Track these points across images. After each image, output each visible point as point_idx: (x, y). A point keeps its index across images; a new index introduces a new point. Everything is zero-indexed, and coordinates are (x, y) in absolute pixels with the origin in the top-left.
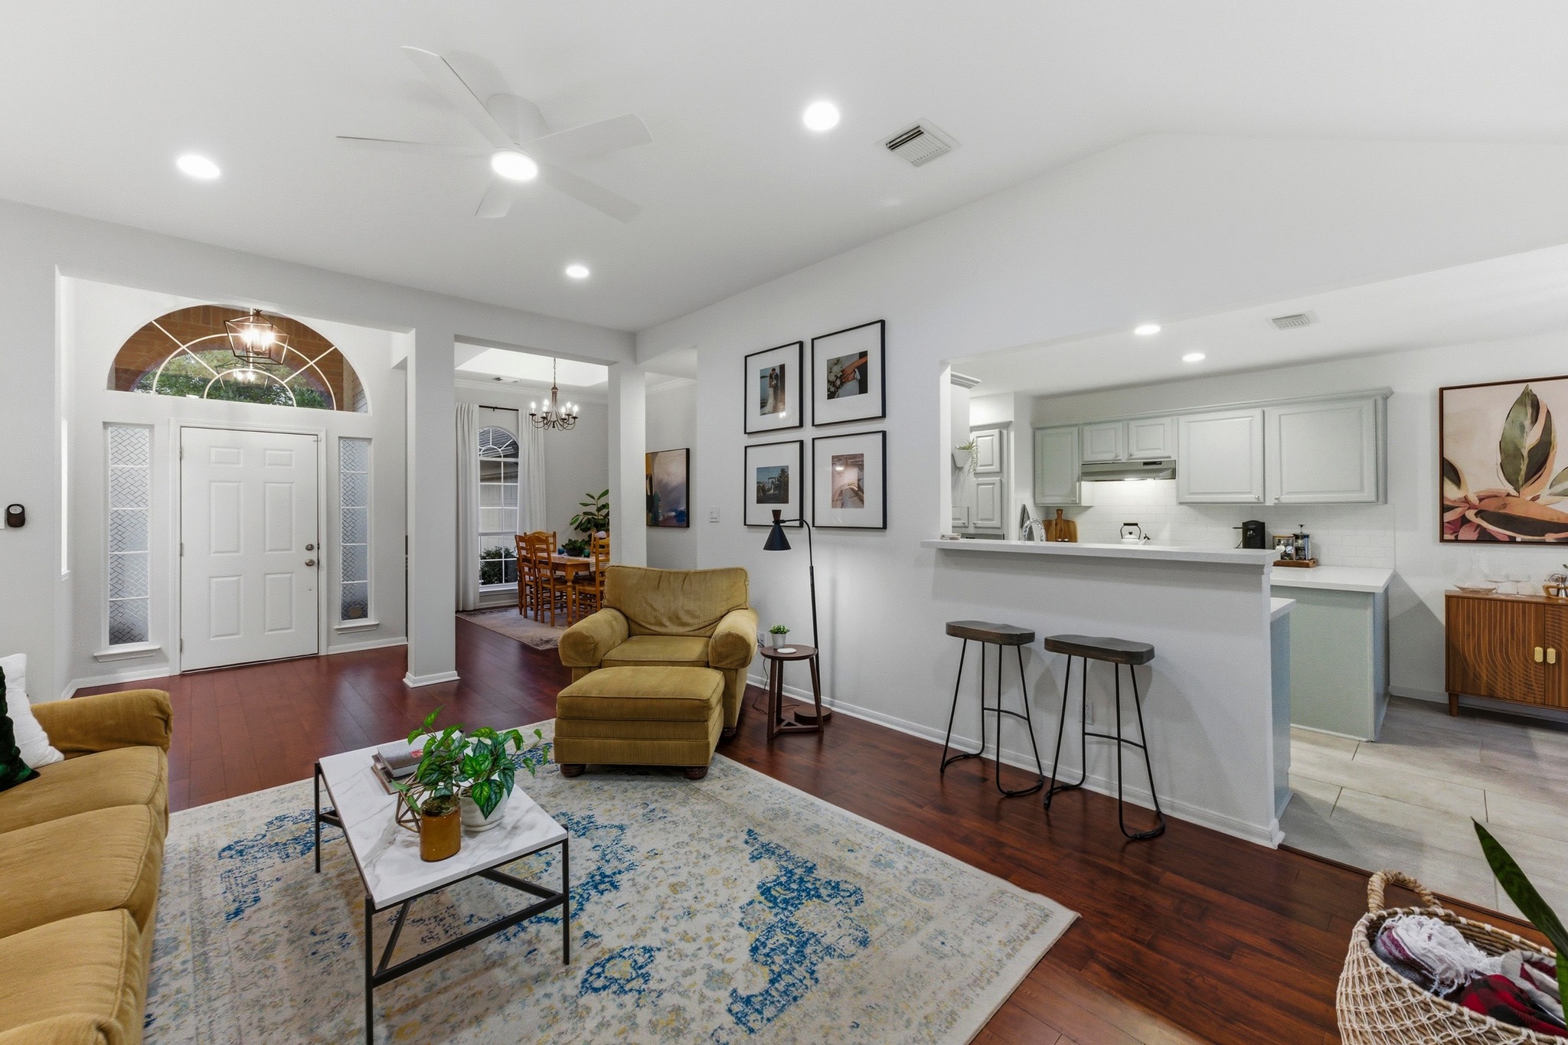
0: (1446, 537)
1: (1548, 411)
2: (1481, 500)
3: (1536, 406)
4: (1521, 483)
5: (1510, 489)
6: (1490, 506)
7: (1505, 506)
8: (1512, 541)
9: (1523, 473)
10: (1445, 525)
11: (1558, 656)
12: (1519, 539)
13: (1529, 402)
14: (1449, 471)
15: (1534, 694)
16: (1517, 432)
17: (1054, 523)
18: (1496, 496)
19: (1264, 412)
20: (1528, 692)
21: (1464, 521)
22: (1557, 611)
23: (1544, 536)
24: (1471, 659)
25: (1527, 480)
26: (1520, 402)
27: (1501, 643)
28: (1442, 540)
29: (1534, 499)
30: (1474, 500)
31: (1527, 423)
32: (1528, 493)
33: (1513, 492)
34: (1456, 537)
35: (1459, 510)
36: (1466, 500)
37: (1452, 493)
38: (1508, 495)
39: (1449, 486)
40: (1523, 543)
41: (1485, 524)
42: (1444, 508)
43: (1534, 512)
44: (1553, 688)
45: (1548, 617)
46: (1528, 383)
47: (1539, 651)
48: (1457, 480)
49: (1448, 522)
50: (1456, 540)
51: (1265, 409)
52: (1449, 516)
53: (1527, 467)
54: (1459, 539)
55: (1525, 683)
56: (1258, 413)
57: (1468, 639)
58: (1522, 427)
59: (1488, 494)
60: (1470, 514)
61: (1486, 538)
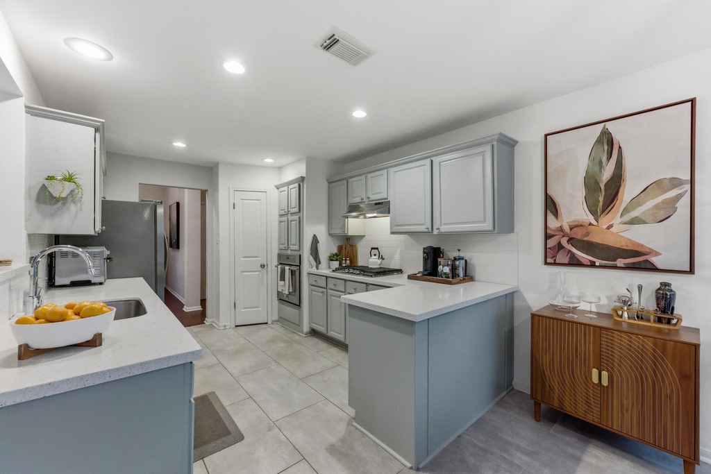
0: (549, 260)
1: (620, 147)
2: (571, 229)
3: (611, 143)
4: (599, 213)
5: (591, 219)
6: (578, 234)
7: (587, 234)
8: (592, 265)
9: (601, 204)
10: (548, 250)
11: (611, 379)
12: (597, 264)
13: (605, 141)
14: (551, 206)
15: (592, 412)
16: (597, 169)
17: (344, 247)
18: (581, 226)
19: (432, 161)
20: (588, 410)
21: (560, 247)
22: (610, 336)
23: (615, 261)
24: (547, 373)
25: (603, 211)
26: (599, 141)
27: (569, 360)
28: (546, 263)
29: (610, 227)
30: (567, 228)
31: (604, 159)
32: (605, 221)
33: (594, 222)
34: (555, 260)
35: (556, 237)
36: (561, 229)
37: (553, 223)
38: (590, 224)
39: (551, 217)
40: (601, 267)
41: (574, 250)
42: (547, 237)
43: (610, 240)
44: (607, 408)
45: (603, 341)
46: (606, 123)
47: (595, 372)
48: (556, 213)
49: (550, 248)
50: (555, 264)
51: (432, 159)
52: (551, 243)
53: (604, 198)
54: (557, 262)
55: (586, 401)
56: (428, 161)
57: (546, 353)
58: (601, 163)
59: (576, 223)
60: (564, 241)
61: (575, 263)
